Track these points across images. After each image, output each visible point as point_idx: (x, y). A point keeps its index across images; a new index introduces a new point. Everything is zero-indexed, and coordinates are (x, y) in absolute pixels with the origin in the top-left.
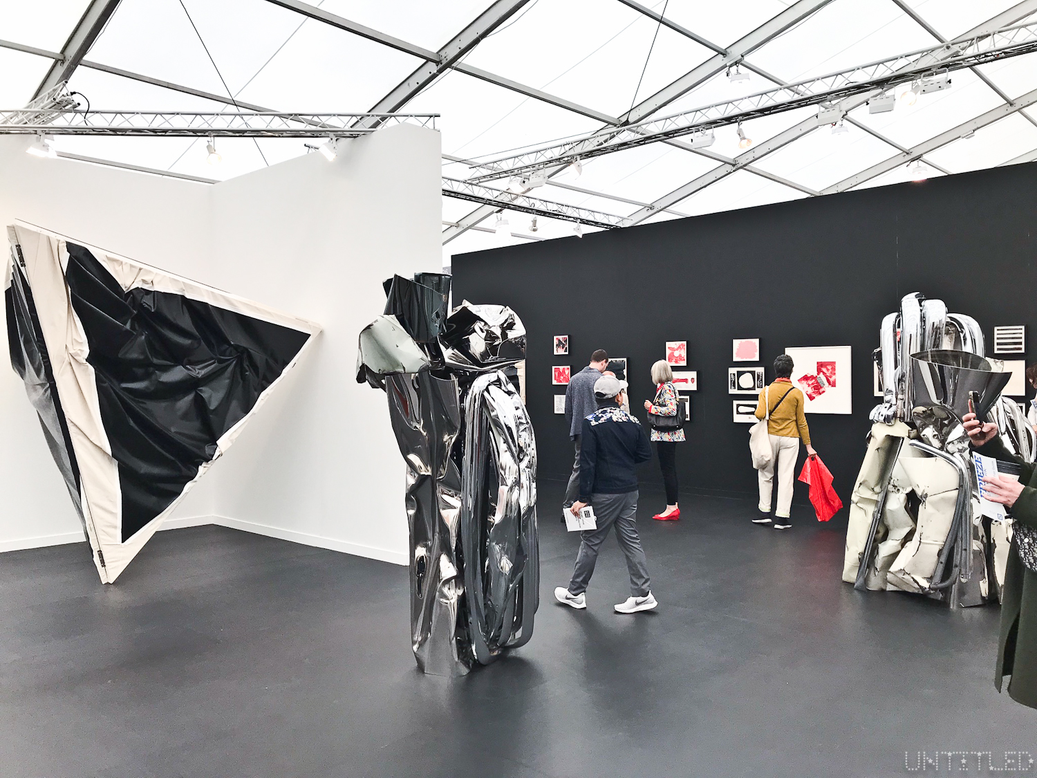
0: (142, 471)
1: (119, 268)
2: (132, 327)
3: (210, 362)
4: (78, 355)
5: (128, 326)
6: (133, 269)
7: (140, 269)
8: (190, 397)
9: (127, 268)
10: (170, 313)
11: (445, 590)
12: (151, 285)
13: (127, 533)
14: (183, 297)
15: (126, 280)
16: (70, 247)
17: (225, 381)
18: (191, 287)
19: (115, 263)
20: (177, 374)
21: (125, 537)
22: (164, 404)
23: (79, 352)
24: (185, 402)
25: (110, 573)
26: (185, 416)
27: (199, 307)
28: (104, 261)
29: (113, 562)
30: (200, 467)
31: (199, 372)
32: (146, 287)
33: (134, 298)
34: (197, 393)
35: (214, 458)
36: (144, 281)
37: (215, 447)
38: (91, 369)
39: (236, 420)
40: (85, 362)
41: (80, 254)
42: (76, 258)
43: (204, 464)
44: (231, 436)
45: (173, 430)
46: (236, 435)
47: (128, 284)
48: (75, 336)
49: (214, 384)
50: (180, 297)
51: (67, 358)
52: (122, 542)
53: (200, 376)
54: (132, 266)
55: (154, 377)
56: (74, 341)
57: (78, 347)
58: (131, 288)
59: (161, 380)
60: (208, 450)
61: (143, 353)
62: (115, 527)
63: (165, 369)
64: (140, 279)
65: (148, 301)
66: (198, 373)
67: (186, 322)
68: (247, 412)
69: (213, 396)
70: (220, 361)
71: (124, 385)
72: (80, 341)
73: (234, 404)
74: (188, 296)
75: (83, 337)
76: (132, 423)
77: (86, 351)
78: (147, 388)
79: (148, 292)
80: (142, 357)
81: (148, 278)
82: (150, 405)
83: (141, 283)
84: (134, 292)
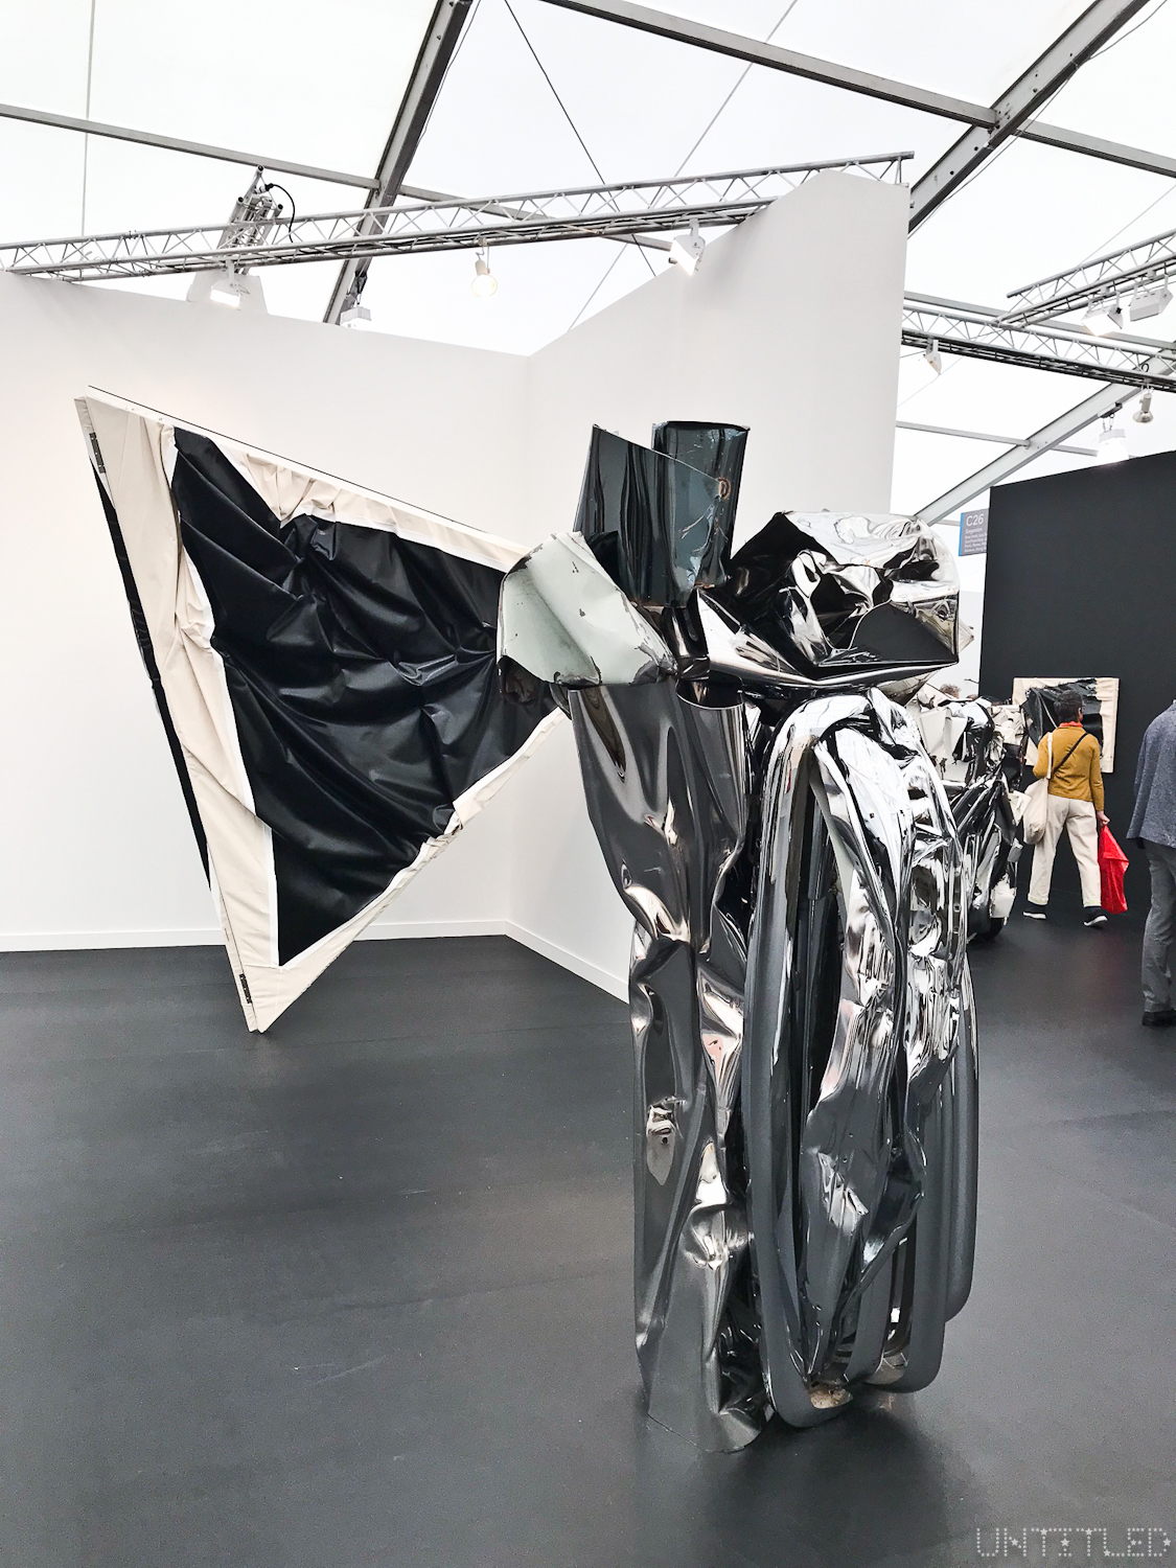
0: (312, 846)
1: (270, 478)
2: (296, 588)
3: (446, 658)
4: (195, 632)
5: (286, 587)
6: (299, 480)
7: (311, 482)
8: (408, 722)
9: (284, 479)
10: (368, 564)
11: (700, 1234)
12: (331, 511)
13: (288, 950)
14: (393, 536)
15: (283, 501)
16: (181, 437)
17: (472, 695)
18: (407, 518)
19: (264, 469)
20: (379, 677)
21: (286, 955)
22: (361, 730)
23: (196, 627)
24: (401, 729)
25: (261, 1015)
26: (402, 754)
27: (422, 556)
28: (242, 463)
29: (264, 996)
30: (424, 844)
31: (422, 674)
32: (321, 514)
33: (297, 535)
34: (423, 714)
35: (448, 831)
36: (317, 504)
37: (451, 810)
38: (218, 658)
39: (492, 765)
40: (209, 645)
41: (199, 453)
42: (189, 457)
43: (431, 841)
44: (479, 793)
45: (374, 775)
46: (488, 794)
47: (287, 507)
48: (191, 600)
49: (456, 699)
50: (387, 536)
51: (177, 637)
52: (280, 965)
53: (421, 683)
54: (295, 475)
55: (337, 681)
56: (189, 608)
57: (196, 619)
58: (294, 516)
59: (351, 686)
60: (436, 817)
61: (312, 635)
62: (267, 938)
63: (359, 666)
64: (309, 500)
65: (323, 541)
66: (420, 678)
67: (399, 583)
68: (510, 753)
69: (450, 721)
70: (462, 658)
71: (285, 691)
72: (199, 608)
73: (490, 736)
74: (402, 535)
75: (203, 601)
76: (291, 759)
77: (210, 625)
78: (325, 697)
79: (324, 524)
80: (309, 643)
81: (325, 499)
82: (335, 730)
83: (312, 506)
84: (299, 524)
